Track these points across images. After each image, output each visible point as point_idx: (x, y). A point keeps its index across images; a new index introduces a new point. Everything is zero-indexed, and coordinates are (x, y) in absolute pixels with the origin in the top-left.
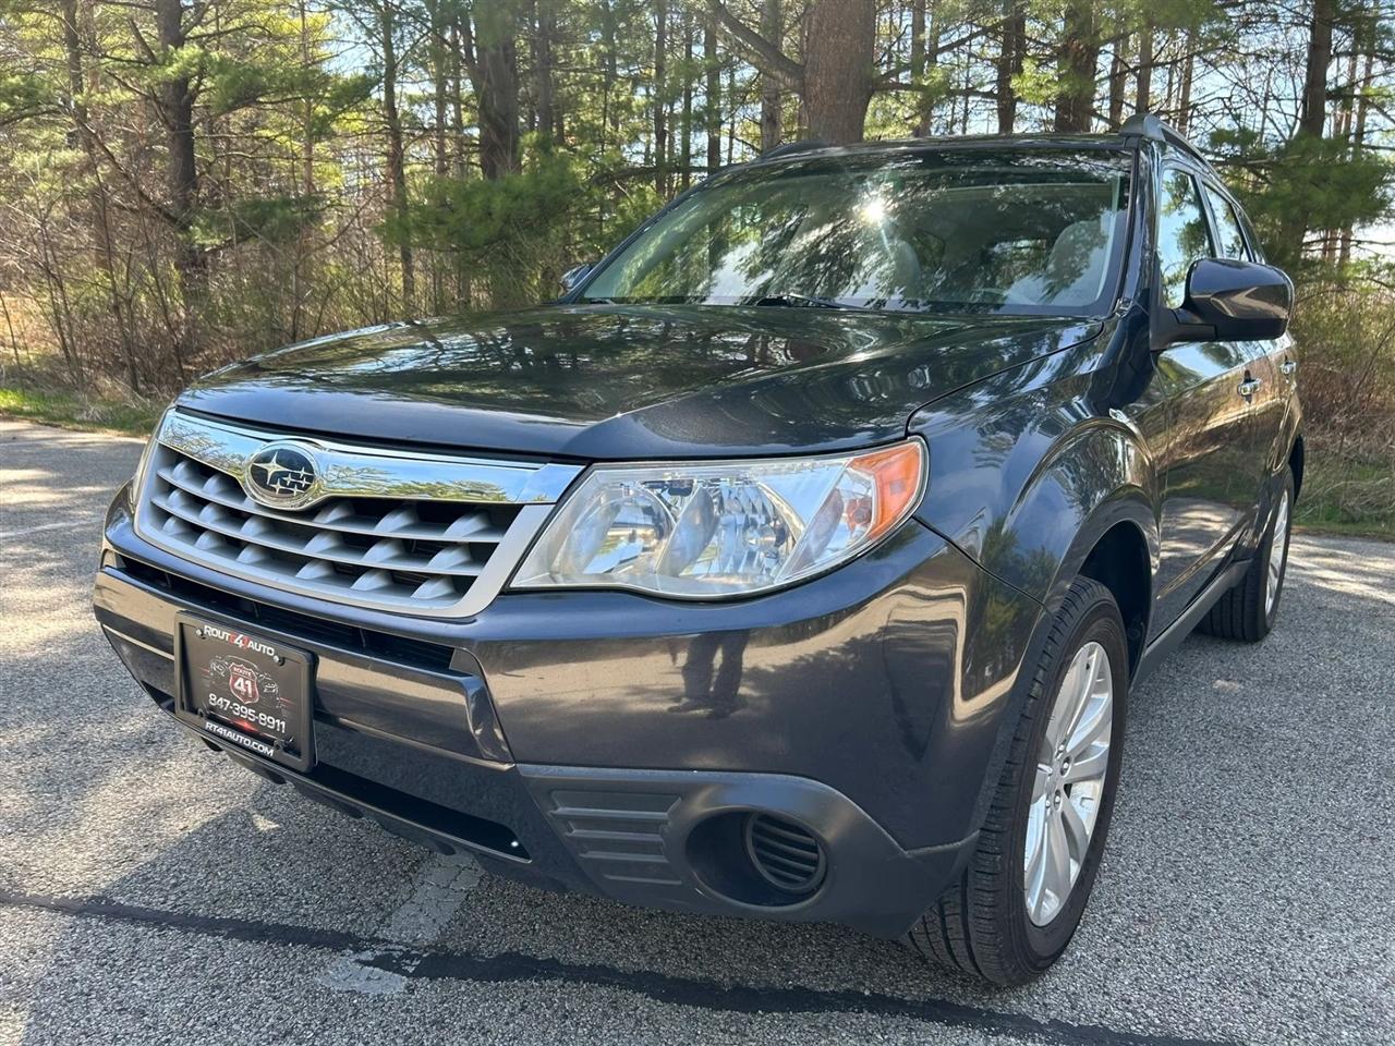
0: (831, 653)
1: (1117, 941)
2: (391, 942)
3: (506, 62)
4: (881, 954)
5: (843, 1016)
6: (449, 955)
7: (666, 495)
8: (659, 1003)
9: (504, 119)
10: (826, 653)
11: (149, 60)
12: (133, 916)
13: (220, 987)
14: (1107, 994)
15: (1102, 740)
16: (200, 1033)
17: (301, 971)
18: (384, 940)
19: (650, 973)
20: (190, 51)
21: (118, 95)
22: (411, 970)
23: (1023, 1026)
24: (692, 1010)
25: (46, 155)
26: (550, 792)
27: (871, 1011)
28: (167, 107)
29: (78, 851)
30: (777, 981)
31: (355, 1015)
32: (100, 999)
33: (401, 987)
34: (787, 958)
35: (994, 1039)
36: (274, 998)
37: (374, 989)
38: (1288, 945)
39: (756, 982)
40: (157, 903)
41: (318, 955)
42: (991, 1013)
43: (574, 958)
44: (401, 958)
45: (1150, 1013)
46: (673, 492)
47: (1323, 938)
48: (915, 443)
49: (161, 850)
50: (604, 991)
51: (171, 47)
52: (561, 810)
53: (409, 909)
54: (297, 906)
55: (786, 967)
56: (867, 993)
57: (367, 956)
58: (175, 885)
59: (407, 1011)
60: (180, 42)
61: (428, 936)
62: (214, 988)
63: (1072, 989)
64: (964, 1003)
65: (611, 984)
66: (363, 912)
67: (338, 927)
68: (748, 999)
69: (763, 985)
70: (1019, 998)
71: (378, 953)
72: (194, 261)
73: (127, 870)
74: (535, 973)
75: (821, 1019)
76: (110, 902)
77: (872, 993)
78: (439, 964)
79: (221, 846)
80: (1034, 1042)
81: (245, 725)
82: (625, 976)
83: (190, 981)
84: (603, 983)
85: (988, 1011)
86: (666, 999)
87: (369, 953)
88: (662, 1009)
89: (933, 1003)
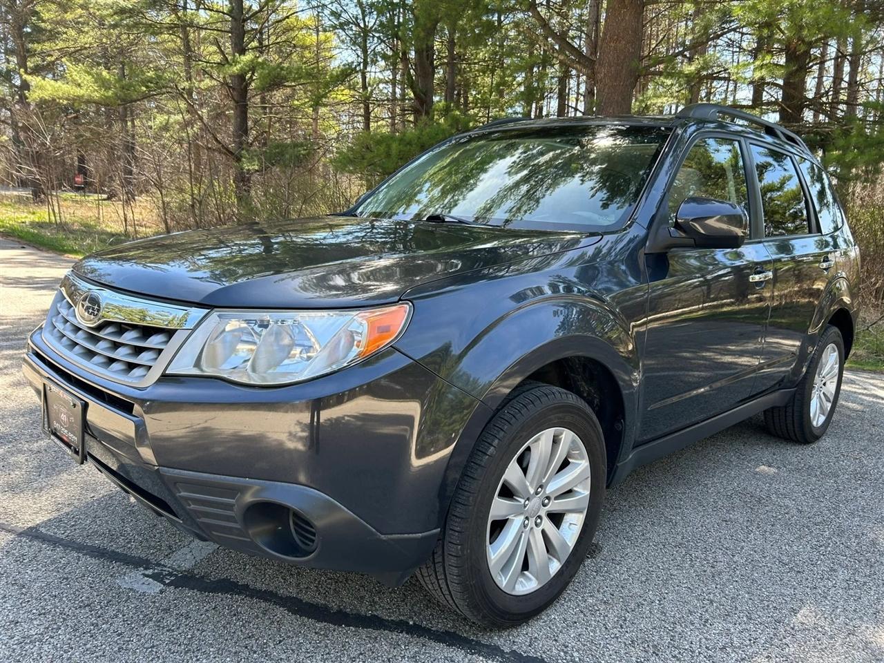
0: (346, 418)
1: (582, 612)
2: (165, 567)
3: (428, 60)
4: (434, 603)
5: (390, 633)
6: (193, 576)
7: (256, 328)
8: (290, 614)
9: (424, 94)
10: (343, 418)
11: (225, 62)
12: (44, 539)
13: (67, 579)
14: (556, 640)
15: (584, 489)
16: (45, 600)
17: (111, 576)
18: (163, 565)
19: (296, 598)
20: (248, 57)
21: (207, 82)
22: (167, 581)
23: (493, 651)
24: (306, 619)
25: (167, 118)
26: (175, 483)
27: (407, 633)
28: (234, 89)
29: (35, 503)
30: (363, 611)
31: (126, 601)
32: (7, 577)
33: (158, 590)
34: (377, 599)
35: (469, 656)
36: (91, 587)
37: (141, 589)
38: (692, 627)
39: (351, 610)
40: (60, 534)
41: (124, 569)
42: (478, 643)
43: (258, 586)
44: (166, 575)
45: (576, 654)
46: (260, 326)
47: (719, 626)
48: (405, 306)
49: (75, 507)
50: (263, 605)
51: (237, 55)
52: (183, 494)
53: (186, 550)
54: (128, 543)
55: (373, 603)
56: (411, 623)
57: (150, 572)
58: (73, 525)
59: (154, 602)
60: (243, 51)
61: (186, 565)
62: (64, 578)
63: (536, 635)
64: (465, 635)
65: (270, 601)
66: (160, 549)
67: (143, 555)
68: (341, 618)
69: (354, 612)
70: (500, 637)
71: (156, 571)
72: (243, 179)
73: (55, 515)
74: (233, 590)
75: (376, 633)
76: (37, 530)
77: (414, 624)
78: (185, 580)
79: (105, 508)
80: (493, 661)
81: (65, 438)
82: (281, 598)
83: (55, 574)
84: (266, 600)
85: (477, 642)
86: (294, 613)
87: (151, 570)
88: (290, 617)
89: (447, 632)
